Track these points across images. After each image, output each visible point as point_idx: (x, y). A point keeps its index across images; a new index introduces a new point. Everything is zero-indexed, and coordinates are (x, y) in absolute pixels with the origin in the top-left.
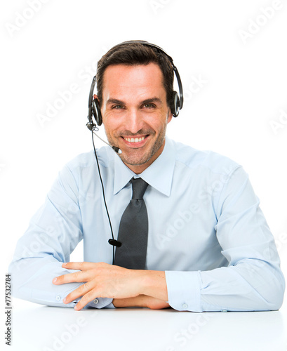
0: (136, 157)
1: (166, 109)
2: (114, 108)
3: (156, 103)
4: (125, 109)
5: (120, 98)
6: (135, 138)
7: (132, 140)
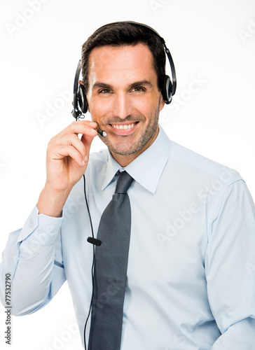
0: (125, 146)
1: (158, 94)
2: (101, 92)
3: (146, 86)
4: (113, 93)
5: (107, 81)
6: (123, 125)
7: (121, 127)
